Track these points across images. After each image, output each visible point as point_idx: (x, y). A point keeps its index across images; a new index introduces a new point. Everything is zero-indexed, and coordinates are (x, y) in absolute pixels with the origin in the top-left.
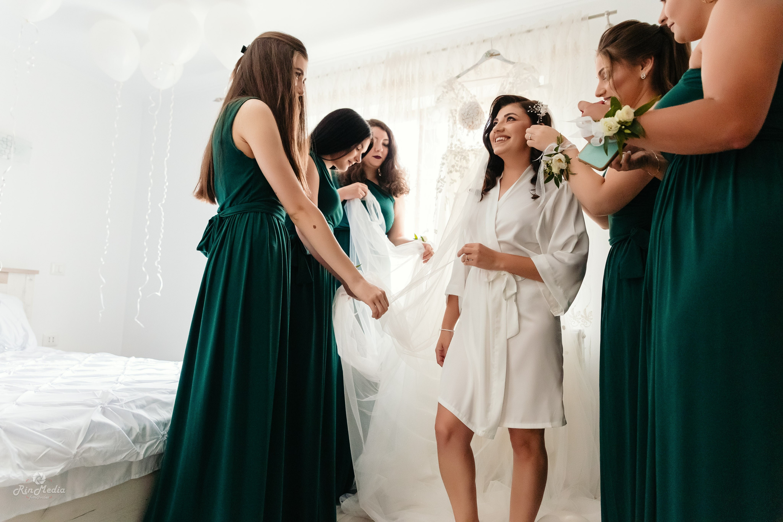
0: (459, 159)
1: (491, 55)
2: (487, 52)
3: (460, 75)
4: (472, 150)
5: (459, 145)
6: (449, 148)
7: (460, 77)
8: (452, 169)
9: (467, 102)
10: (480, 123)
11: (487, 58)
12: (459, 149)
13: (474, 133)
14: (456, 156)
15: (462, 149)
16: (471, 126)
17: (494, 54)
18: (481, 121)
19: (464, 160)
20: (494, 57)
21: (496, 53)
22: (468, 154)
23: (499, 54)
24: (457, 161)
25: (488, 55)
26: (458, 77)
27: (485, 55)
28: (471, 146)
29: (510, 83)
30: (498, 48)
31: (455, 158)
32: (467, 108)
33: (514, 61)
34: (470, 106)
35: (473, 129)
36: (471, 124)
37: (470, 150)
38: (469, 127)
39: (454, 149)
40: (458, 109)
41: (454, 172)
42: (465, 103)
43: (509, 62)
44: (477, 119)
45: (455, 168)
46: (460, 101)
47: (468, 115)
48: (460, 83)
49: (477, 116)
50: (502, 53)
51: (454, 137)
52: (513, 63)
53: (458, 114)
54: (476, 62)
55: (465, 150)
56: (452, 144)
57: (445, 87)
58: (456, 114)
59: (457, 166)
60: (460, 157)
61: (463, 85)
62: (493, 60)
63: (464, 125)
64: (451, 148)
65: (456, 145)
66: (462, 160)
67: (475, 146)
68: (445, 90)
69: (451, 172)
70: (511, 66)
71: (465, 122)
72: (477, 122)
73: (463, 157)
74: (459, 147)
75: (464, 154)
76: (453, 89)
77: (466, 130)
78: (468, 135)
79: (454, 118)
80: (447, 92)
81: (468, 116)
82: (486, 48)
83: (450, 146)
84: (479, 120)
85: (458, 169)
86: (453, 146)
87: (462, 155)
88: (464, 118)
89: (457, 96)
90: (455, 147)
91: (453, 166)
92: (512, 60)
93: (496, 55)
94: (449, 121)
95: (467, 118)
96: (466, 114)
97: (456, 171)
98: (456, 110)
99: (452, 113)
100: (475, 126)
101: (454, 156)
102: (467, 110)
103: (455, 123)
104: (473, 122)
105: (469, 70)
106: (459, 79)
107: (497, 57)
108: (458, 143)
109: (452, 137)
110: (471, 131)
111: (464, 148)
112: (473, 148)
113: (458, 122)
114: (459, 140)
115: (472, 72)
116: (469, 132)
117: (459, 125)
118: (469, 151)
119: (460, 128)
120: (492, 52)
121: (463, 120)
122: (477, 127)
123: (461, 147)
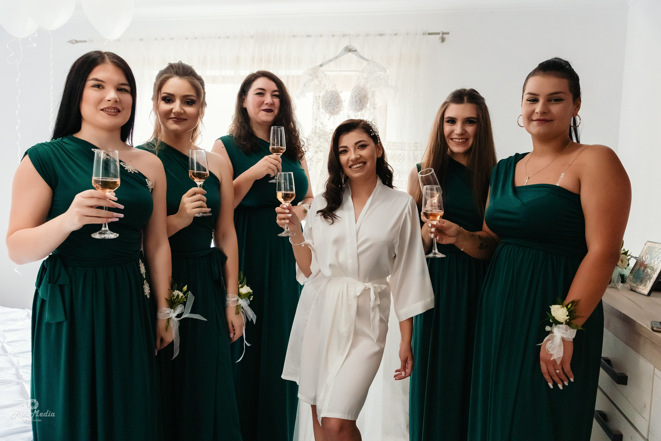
1: (349, 50)
2: (346, 47)
3: (323, 64)
5: (322, 128)
6: (314, 130)
7: (323, 66)
8: (317, 149)
9: (329, 90)
10: (339, 110)
11: (346, 52)
12: (322, 132)
13: (334, 118)
14: (320, 137)
15: (324, 131)
16: (332, 112)
17: (352, 50)
18: (340, 109)
19: (326, 142)
20: (352, 52)
21: (354, 49)
22: (330, 137)
23: (356, 51)
24: (321, 142)
25: (347, 50)
26: (321, 66)
27: (345, 49)
29: (365, 78)
30: (355, 45)
31: (319, 140)
32: (330, 97)
33: (368, 59)
34: (332, 95)
35: (333, 114)
36: (332, 111)
38: (331, 113)
39: (318, 131)
40: (321, 95)
41: (319, 152)
42: (327, 91)
43: (364, 59)
44: (337, 107)
45: (319, 149)
46: (323, 88)
47: (330, 103)
48: (323, 72)
49: (337, 105)
50: (358, 50)
51: (318, 121)
52: (367, 60)
53: (321, 99)
54: (337, 55)
55: (327, 133)
56: (316, 127)
57: (310, 75)
58: (319, 100)
59: (321, 146)
60: (323, 139)
61: (325, 74)
62: (350, 54)
63: (326, 111)
64: (316, 130)
65: (319, 128)
66: (325, 142)
68: (311, 78)
69: (317, 152)
70: (365, 63)
71: (328, 109)
72: (337, 110)
73: (325, 140)
74: (322, 130)
75: (326, 137)
76: (317, 77)
77: (328, 116)
78: (329, 119)
79: (318, 104)
80: (312, 80)
81: (330, 105)
82: (345, 43)
83: (314, 128)
84: (339, 108)
85: (322, 149)
86: (317, 128)
87: (325, 138)
88: (326, 105)
89: (321, 84)
90: (319, 130)
91: (318, 147)
92: (366, 57)
93: (353, 51)
94: (313, 105)
95: (329, 106)
96: (328, 102)
97: (321, 151)
98: (319, 97)
99: (316, 99)
101: (318, 138)
102: (329, 99)
103: (319, 109)
104: (333, 110)
105: (331, 61)
106: (322, 68)
107: (354, 52)
108: (321, 126)
109: (316, 120)
110: (332, 116)
111: (326, 131)
113: (321, 107)
114: (322, 124)
115: (333, 63)
116: (330, 117)
117: (322, 110)
119: (323, 112)
120: (350, 48)
121: (326, 106)
122: (337, 113)
123: (323, 129)
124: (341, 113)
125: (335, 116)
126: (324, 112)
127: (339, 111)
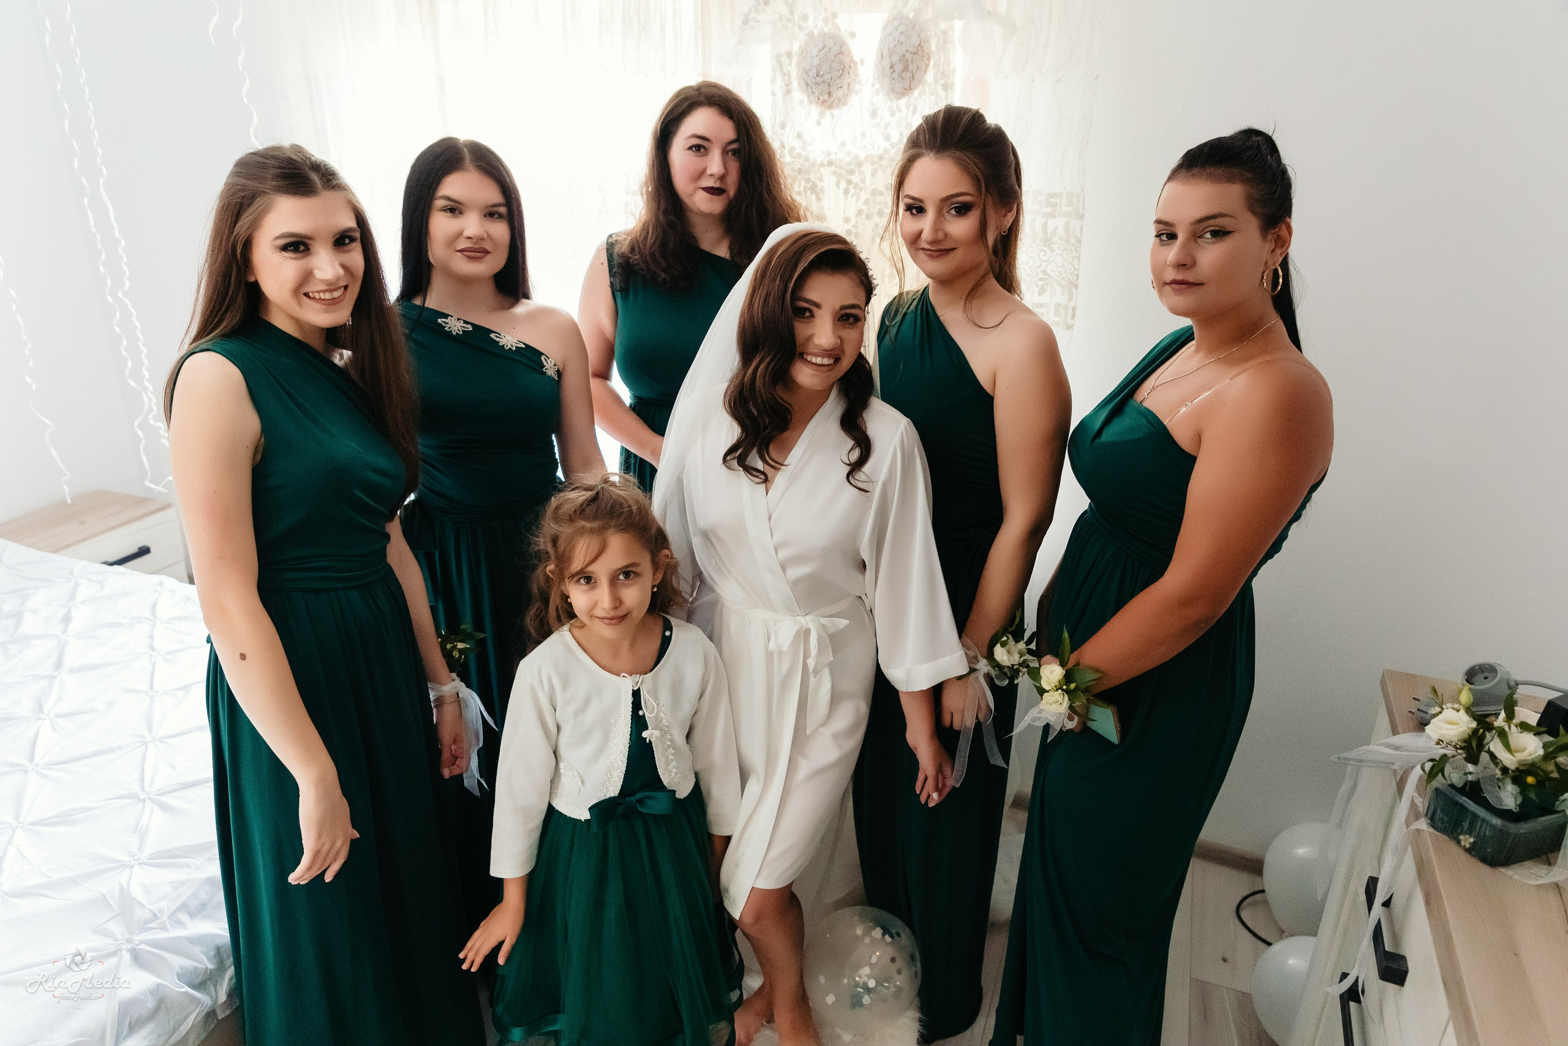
0: (802, 189)
4: (830, 164)
5: (800, 150)
9: (816, 33)
12: (801, 160)
13: (833, 117)
15: (807, 159)
16: (825, 100)
19: (812, 194)
22: (821, 175)
28: (828, 154)
32: (815, 55)
34: (824, 46)
35: (831, 107)
36: (826, 97)
37: (825, 162)
38: (822, 103)
42: (811, 36)
44: (837, 84)
46: (800, 27)
47: (818, 75)
49: (837, 76)
51: (788, 129)
55: (813, 164)
58: (790, 64)
60: (803, 183)
63: (809, 97)
65: (792, 149)
66: (809, 192)
67: (836, 154)
71: (813, 92)
72: (838, 92)
73: (809, 186)
74: (799, 156)
75: (812, 177)
77: (815, 110)
78: (819, 123)
79: (787, 79)
81: (819, 79)
84: (844, 86)
87: (808, 181)
88: (809, 82)
89: (792, 12)
90: (790, 156)
94: (772, 82)
95: (816, 83)
96: (814, 72)
98: (789, 55)
100: (836, 100)
102: (817, 60)
103: (789, 92)
104: (828, 93)
108: (797, 144)
109: (785, 126)
110: (827, 112)
111: (812, 158)
112: (833, 157)
114: (799, 136)
116: (822, 114)
117: (798, 95)
118: (822, 165)
119: (801, 101)
121: (807, 84)
122: (842, 102)
123: (804, 154)
124: (854, 100)
125: (836, 112)
126: (806, 100)
127: (847, 96)
